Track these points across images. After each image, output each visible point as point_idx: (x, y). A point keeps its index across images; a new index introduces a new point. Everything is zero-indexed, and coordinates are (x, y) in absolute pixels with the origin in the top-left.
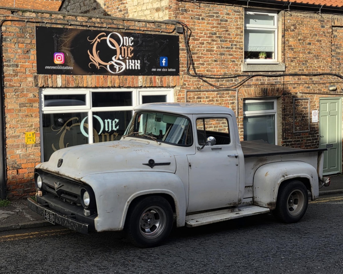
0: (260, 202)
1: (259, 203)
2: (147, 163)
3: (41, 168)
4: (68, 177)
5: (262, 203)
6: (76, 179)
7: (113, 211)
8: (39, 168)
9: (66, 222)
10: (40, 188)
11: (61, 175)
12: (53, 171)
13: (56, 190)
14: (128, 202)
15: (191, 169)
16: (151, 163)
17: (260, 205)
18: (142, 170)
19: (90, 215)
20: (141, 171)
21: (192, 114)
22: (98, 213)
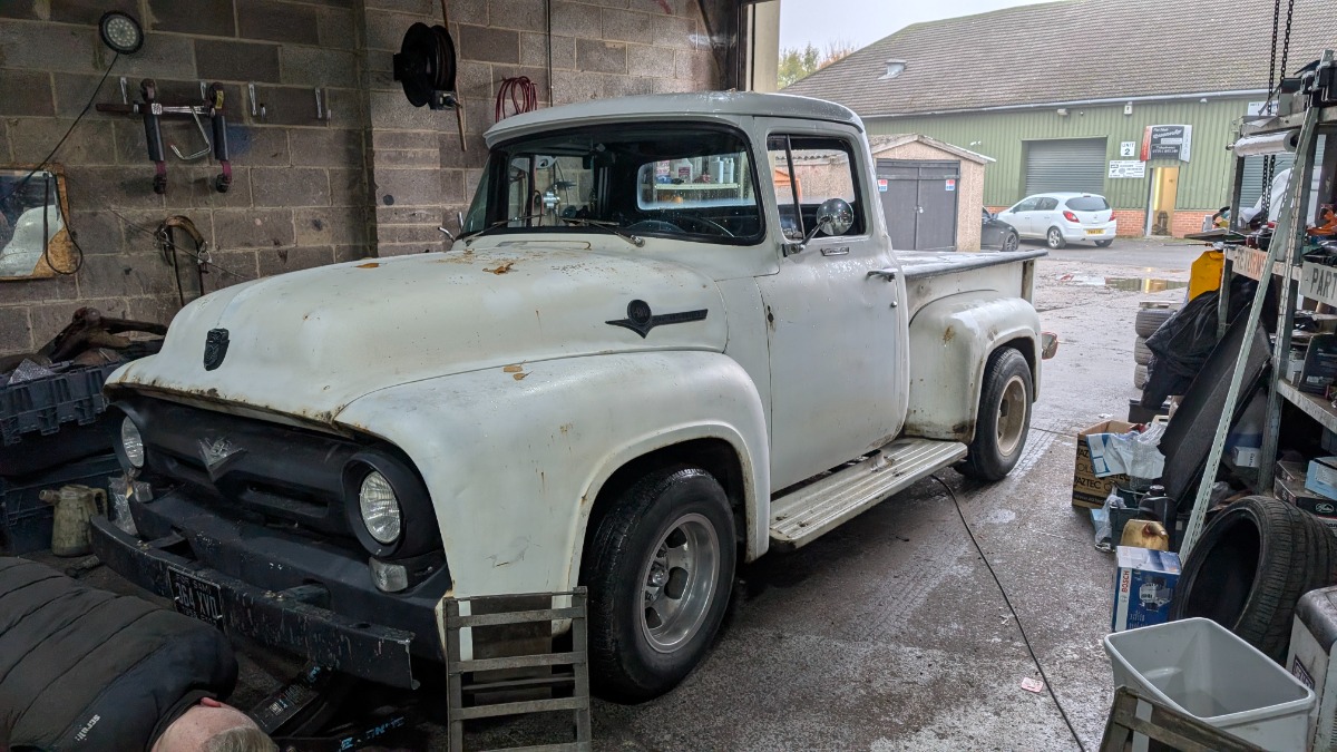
0: (930, 424)
1: (926, 429)
2: (624, 316)
3: (129, 380)
4: (267, 409)
5: (936, 426)
6: (310, 415)
7: (522, 555)
8: (121, 384)
9: (282, 627)
10: (137, 468)
11: (225, 403)
12: (185, 389)
13: (214, 478)
14: (584, 498)
15: (774, 330)
16: (640, 318)
17: (927, 435)
18: (608, 349)
19: (405, 585)
20: (605, 353)
21: (754, 116)
22: (454, 575)
